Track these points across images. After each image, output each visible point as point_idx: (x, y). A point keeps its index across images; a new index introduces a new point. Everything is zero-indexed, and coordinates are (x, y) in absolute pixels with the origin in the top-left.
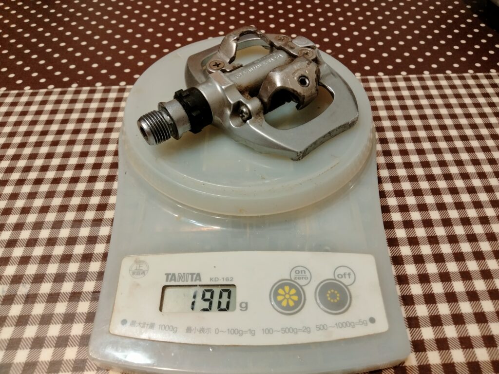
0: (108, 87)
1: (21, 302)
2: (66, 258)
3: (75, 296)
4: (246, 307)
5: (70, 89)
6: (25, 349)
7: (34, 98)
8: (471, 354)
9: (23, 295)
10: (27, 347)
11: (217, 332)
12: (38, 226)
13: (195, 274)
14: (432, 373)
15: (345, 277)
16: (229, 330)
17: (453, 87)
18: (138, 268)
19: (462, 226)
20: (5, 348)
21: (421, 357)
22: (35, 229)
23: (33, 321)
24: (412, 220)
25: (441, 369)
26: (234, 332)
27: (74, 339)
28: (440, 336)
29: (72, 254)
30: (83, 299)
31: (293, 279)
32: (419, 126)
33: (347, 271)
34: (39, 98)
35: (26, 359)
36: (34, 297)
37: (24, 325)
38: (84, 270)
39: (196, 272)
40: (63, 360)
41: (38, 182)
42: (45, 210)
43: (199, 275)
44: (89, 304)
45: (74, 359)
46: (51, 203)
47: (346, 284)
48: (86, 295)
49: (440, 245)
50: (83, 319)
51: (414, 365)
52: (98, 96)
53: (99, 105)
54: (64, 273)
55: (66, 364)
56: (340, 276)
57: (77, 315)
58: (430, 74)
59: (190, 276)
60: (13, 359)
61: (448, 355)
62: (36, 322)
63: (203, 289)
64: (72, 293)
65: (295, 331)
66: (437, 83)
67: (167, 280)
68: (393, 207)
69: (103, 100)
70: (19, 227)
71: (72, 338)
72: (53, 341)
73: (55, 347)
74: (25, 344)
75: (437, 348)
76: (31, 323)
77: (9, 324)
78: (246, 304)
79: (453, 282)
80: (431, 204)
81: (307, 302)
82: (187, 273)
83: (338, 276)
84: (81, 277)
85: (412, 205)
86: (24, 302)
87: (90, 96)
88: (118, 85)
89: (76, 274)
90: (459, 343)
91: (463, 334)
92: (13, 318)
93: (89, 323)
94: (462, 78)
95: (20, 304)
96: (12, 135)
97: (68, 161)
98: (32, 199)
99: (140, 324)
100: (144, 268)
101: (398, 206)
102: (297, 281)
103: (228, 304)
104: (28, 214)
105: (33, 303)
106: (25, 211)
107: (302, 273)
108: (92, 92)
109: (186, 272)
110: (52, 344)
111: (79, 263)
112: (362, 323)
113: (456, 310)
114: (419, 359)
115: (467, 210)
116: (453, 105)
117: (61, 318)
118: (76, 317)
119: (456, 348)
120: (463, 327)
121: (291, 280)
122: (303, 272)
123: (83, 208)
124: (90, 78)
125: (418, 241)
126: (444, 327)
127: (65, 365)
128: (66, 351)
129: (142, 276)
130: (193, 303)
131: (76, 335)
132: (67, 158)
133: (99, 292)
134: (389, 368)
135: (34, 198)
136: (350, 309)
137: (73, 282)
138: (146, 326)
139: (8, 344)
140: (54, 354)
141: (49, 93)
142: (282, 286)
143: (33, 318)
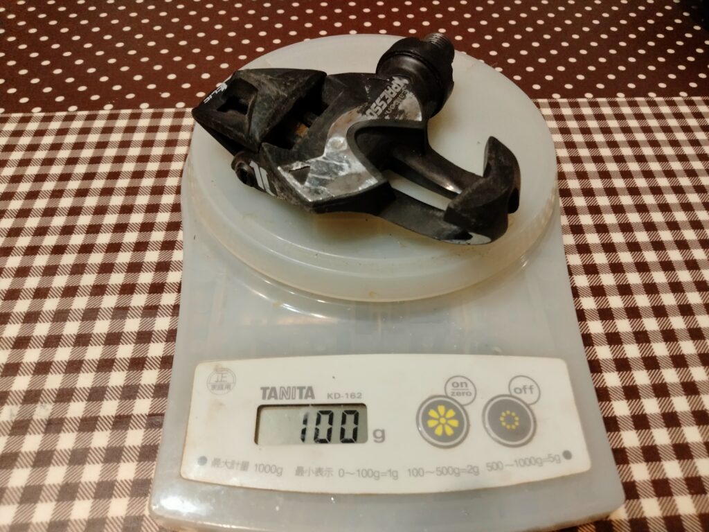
0: (158, 110)
1: (39, 430)
2: (106, 365)
3: (122, 422)
4: (383, 437)
5: (101, 112)
6: (49, 501)
7: (48, 125)
8: (703, 503)
9: (42, 421)
10: (51, 498)
11: (341, 474)
12: (61, 316)
13: (304, 388)
14: (650, 530)
15: (525, 393)
16: (358, 471)
17: (659, 116)
18: (219, 380)
19: (681, 317)
20: (19, 500)
21: (632, 507)
22: (57, 322)
23: (59, 460)
24: (610, 308)
25: (662, 524)
26: (367, 473)
27: (123, 486)
28: (658, 476)
29: (115, 358)
30: (134, 426)
31: (449, 395)
32: (615, 172)
33: (528, 383)
34: (55, 125)
35: (51, 517)
36: (58, 423)
37: (46, 466)
38: (133, 382)
39: (307, 385)
40: (107, 517)
41: (59, 250)
42: (70, 292)
43: (310, 389)
44: (143, 434)
45: (124, 517)
46: (79, 281)
47: (528, 402)
48: (139, 419)
49: (652, 344)
50: (135, 455)
51: (623, 519)
52: (144, 123)
53: (146, 137)
54: (103, 387)
55: (112, 523)
56: (518, 391)
57: (125, 449)
58: (626, 97)
59: (298, 391)
60: (31, 516)
61: (670, 503)
62: (64, 460)
63: (317, 410)
64: (116, 417)
65: (456, 472)
66: (636, 110)
67: (264, 397)
68: (583, 288)
69: (153, 129)
70: (31, 317)
71: (120, 485)
72: (91, 489)
73: (95, 498)
74: (49, 495)
75: (654, 493)
76: (56, 462)
77: (23, 465)
78: (383, 432)
79: (672, 398)
80: (637, 285)
81: (471, 429)
82: (294, 387)
83: (515, 390)
84: (129, 393)
85: (610, 287)
86: (43, 431)
87: (133, 123)
88: (173, 106)
89: (123, 388)
90: (686, 486)
91: (691, 473)
92: (28, 456)
93: (145, 461)
94: (671, 104)
95: (39, 433)
96: (16, 179)
97: (102, 219)
98: (50, 275)
99: (226, 463)
100: (229, 379)
101: (590, 287)
102: (457, 398)
103: (355, 432)
104: (45, 298)
105: (59, 431)
106: (41, 293)
107: (462, 386)
108: (135, 116)
109: (291, 386)
110: (90, 494)
111: (126, 372)
112: (552, 458)
113: (678, 437)
114: (630, 510)
115: (686, 293)
116: (661, 143)
117: (101, 455)
118: (124, 453)
119: (681, 493)
120: (690, 464)
121: (447, 397)
122: (464, 385)
123: (128, 289)
124: (130, 96)
125: (621, 339)
126: (663, 462)
127: (110, 525)
128: (110, 505)
129: (226, 390)
130: (304, 432)
131: (126, 481)
132: (101, 214)
133: (162, 415)
134: (588, 524)
135: (54, 274)
136: (536, 438)
137: (118, 401)
138: (235, 466)
139: (23, 495)
140: (93, 509)
141: (70, 118)
142: (434, 406)
143: (59, 454)
